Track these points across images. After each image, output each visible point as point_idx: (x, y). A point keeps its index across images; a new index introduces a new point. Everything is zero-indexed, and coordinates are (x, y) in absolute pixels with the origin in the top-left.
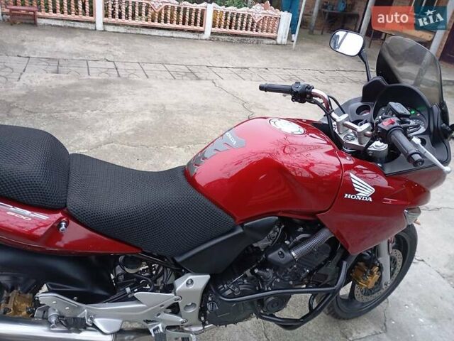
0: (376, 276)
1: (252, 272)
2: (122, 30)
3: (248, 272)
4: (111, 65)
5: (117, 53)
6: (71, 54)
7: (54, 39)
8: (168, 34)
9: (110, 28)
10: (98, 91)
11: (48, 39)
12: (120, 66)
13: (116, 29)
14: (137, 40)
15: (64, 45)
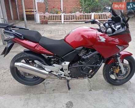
0: (119, 70)
1: (79, 62)
2: (68, 23)
3: (78, 62)
4: (64, 31)
5: (66, 28)
6: (55, 29)
7: (51, 26)
8: (81, 22)
9: (65, 23)
10: (60, 37)
11: (50, 27)
12: (66, 31)
13: (67, 23)
14: (72, 25)
15: (53, 27)
